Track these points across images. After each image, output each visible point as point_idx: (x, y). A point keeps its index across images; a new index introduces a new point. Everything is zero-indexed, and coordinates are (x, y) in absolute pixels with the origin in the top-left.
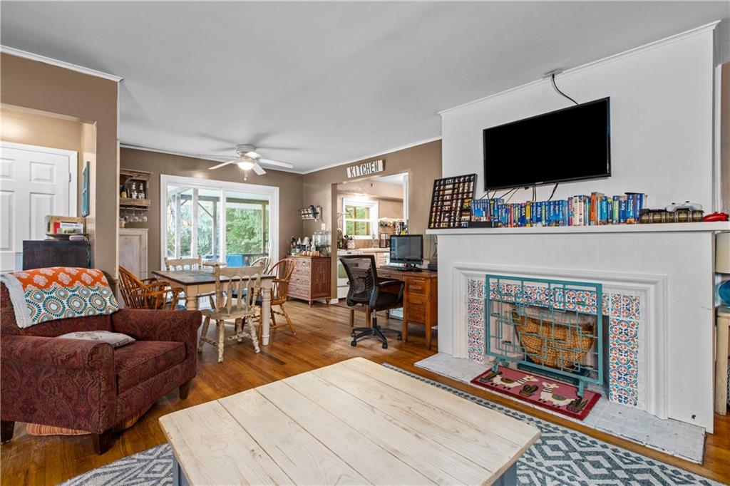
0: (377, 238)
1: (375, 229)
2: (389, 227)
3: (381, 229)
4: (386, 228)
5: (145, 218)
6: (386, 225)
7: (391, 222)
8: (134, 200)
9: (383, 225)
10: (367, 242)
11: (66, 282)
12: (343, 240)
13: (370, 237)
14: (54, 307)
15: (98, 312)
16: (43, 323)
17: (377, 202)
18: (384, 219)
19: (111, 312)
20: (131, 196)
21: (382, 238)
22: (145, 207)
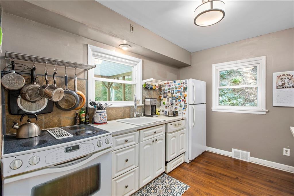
0: (141, 104)
1: (138, 93)
2: (155, 90)
3: (146, 92)
4: (152, 92)
6: (151, 88)
7: (157, 85)
9: (147, 88)
10: (128, 110)
12: (87, 108)
13: (131, 104)
17: (141, 61)
18: (149, 81)
21: (146, 104)
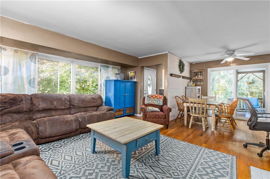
5: (202, 83)
8: (199, 78)
11: (158, 98)
14: (150, 101)
15: (158, 104)
16: (148, 104)
19: (161, 105)
20: (198, 77)
22: (202, 80)
